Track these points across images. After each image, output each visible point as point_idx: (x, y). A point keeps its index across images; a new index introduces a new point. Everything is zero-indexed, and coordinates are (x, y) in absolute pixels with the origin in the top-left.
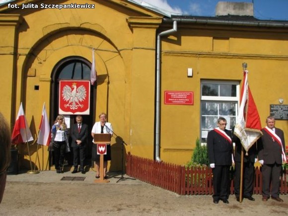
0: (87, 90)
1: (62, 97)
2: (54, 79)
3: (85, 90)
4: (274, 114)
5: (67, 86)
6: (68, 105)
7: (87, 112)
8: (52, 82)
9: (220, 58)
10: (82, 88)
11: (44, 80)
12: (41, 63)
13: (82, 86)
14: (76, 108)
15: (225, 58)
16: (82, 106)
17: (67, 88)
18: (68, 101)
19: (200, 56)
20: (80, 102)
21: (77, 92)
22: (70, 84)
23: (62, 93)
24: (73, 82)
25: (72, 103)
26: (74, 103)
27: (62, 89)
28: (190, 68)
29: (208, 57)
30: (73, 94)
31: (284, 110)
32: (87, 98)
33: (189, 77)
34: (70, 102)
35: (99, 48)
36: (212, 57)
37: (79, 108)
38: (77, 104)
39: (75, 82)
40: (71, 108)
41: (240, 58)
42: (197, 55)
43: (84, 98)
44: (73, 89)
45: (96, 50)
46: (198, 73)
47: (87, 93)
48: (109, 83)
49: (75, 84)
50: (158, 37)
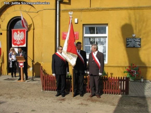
0: (25, 34)
1: (13, 38)
2: (9, 29)
3: (24, 34)
4: (129, 44)
5: (15, 32)
6: (16, 42)
7: (25, 46)
8: (7, 30)
9: (95, 11)
10: (22, 33)
11: (3, 30)
12: (2, 21)
13: (22, 32)
14: (20, 44)
15: (98, 11)
16: (22, 42)
17: (15, 33)
18: (16, 40)
19: (82, 11)
20: (21, 40)
21: (20, 35)
22: (17, 31)
23: (13, 36)
24: (18, 30)
25: (18, 41)
26: (19, 41)
27: (13, 34)
28: (76, 18)
29: (87, 11)
30: (18, 36)
31: (136, 42)
32: (25, 38)
33: (76, 23)
34: (17, 40)
35: (29, 11)
36: (90, 11)
37: (21, 43)
38: (20, 41)
39: (19, 30)
40: (17, 44)
41: (107, 10)
42: (81, 11)
43: (23, 38)
44: (18, 34)
45: (28, 12)
46: (81, 21)
47: (25, 36)
48: (34, 29)
49: (19, 31)
50: (58, 2)
